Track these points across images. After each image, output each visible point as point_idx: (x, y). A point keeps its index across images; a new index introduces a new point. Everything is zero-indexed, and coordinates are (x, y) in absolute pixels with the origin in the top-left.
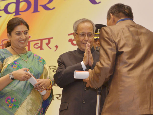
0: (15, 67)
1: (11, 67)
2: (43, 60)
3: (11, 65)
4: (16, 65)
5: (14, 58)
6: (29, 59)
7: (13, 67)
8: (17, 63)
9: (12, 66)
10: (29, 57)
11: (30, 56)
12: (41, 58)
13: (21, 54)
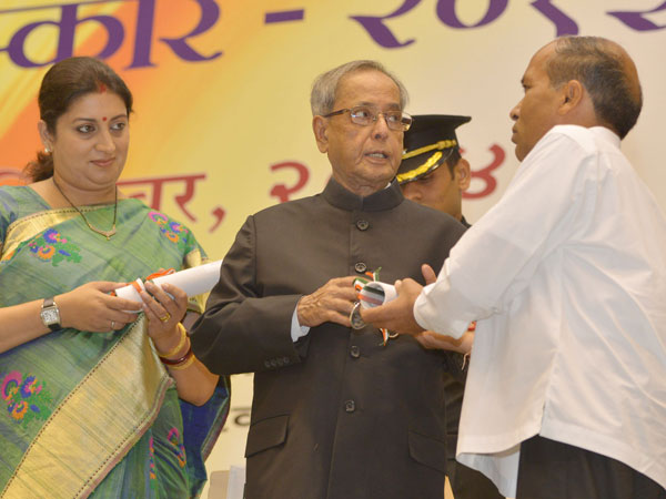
0: (48, 251)
1: (28, 254)
2: (184, 235)
3: (33, 245)
4: (51, 246)
5: (52, 220)
6: (121, 226)
7: (39, 252)
8: (58, 240)
9: (35, 251)
10: (121, 221)
11: (127, 217)
12: (178, 228)
13: (88, 208)
